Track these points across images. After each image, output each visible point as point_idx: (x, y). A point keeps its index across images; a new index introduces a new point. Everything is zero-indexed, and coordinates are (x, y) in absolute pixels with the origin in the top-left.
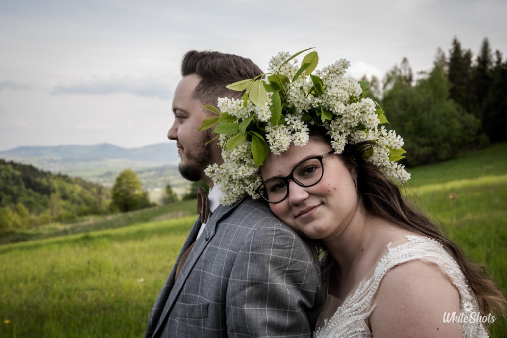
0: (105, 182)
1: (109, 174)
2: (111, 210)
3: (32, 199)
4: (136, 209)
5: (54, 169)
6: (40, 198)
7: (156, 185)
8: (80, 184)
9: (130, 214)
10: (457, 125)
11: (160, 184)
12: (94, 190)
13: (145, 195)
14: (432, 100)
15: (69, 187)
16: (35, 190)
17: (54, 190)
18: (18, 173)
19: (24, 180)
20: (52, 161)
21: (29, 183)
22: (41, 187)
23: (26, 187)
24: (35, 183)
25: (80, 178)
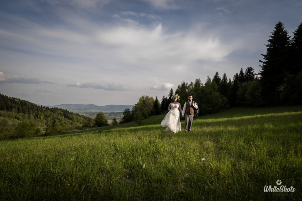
0: (92, 117)
1: (93, 114)
2: (94, 127)
3: (66, 121)
4: (103, 126)
5: (75, 112)
6: (69, 121)
7: (108, 119)
8: (83, 117)
9: (101, 128)
11: (110, 118)
12: (88, 119)
14: (212, 91)
15: (79, 118)
16: (67, 118)
17: (74, 119)
18: (62, 112)
19: (64, 115)
20: (74, 109)
21: (65, 116)
22: (70, 118)
23: (64, 117)
24: (68, 116)
25: (83, 115)
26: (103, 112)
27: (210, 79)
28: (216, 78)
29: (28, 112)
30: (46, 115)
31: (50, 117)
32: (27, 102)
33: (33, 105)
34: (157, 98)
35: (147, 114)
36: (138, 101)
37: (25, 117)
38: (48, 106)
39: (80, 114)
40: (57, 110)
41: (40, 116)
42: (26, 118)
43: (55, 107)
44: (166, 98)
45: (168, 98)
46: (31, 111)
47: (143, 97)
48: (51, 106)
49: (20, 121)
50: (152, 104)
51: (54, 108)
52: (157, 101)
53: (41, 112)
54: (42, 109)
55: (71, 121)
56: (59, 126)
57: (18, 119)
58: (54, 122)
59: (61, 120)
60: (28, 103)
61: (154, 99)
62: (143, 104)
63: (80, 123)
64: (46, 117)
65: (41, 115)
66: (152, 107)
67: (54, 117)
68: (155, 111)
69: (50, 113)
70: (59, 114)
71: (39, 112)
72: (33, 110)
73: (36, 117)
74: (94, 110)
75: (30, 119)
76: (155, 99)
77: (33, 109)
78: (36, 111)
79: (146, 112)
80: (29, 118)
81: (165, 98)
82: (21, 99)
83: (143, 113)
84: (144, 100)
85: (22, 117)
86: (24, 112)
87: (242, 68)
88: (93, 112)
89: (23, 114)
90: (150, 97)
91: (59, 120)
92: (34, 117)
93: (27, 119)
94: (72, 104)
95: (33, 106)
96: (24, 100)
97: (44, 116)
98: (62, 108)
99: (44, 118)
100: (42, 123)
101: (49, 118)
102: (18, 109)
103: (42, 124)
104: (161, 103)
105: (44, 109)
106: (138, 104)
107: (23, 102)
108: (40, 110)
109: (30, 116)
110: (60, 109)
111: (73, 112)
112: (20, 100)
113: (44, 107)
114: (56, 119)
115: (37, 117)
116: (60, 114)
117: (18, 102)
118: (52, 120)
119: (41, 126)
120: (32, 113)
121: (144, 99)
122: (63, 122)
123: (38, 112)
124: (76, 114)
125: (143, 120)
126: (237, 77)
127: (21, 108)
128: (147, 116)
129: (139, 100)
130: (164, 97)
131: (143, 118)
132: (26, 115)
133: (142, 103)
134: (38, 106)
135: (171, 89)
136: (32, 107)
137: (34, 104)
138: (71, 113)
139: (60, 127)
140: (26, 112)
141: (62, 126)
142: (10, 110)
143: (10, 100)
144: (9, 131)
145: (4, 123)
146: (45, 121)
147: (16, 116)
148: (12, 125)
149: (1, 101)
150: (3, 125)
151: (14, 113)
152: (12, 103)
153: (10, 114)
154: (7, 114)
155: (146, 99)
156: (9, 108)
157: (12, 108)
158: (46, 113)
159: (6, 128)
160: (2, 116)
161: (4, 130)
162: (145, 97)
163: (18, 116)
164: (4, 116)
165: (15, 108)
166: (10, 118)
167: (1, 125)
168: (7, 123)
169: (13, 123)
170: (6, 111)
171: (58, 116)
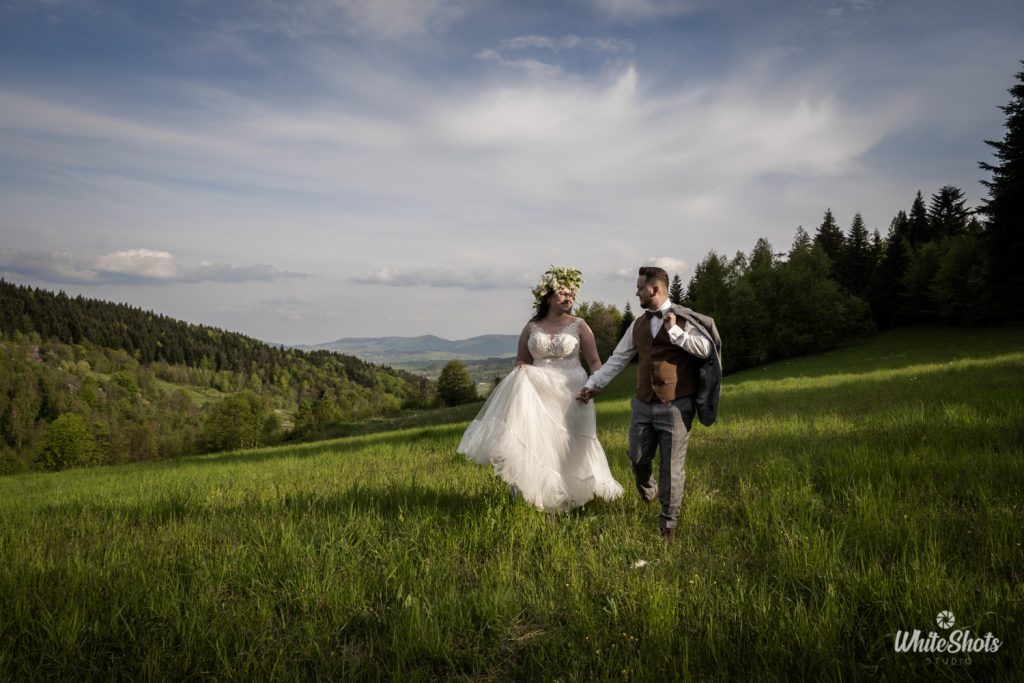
0: (429, 375)
1: (432, 366)
2: (435, 406)
3: (354, 392)
4: (464, 403)
5: (378, 361)
6: (363, 391)
7: (481, 380)
8: (403, 377)
9: (458, 408)
10: (841, 309)
11: (484, 378)
12: (418, 383)
13: (473, 387)
14: (812, 279)
15: (392, 380)
16: (358, 382)
17: (377, 383)
18: (341, 364)
19: (347, 371)
20: (375, 353)
21: (352, 376)
22: (365, 380)
23: (350, 380)
24: (359, 375)
25: (403, 371)
26: (463, 357)
27: (805, 238)
28: (829, 233)
29: (246, 366)
30: (295, 375)
31: (308, 379)
32: (241, 336)
33: (258, 346)
34: (628, 308)
37: (236, 383)
38: (302, 346)
39: (393, 368)
40: (326, 358)
41: (279, 379)
42: (240, 385)
43: (322, 349)
46: (254, 363)
47: (584, 309)
48: (307, 347)
49: (223, 395)
50: (614, 330)
51: (319, 351)
53: (280, 365)
54: (284, 356)
55: (368, 390)
56: (332, 406)
57: (219, 388)
58: (321, 394)
59: (341, 388)
60: (242, 340)
61: (619, 313)
63: (396, 395)
64: (297, 379)
65: (282, 374)
67: (318, 378)
69: (308, 367)
70: (333, 368)
71: (277, 365)
72: (257, 361)
73: (268, 382)
74: (438, 353)
75: (250, 387)
76: (622, 311)
77: (259, 359)
78: (267, 362)
80: (248, 384)
82: (223, 330)
85: (230, 382)
86: (235, 368)
87: (919, 194)
88: (434, 359)
89: (232, 372)
90: (606, 306)
91: (333, 389)
92: (264, 382)
93: (244, 387)
94: (371, 337)
95: (258, 348)
96: (232, 331)
97: (289, 376)
98: (340, 351)
99: (290, 384)
100: (285, 398)
101: (306, 382)
102: (218, 360)
103: (286, 402)
105: (289, 357)
107: (228, 338)
108: (278, 360)
109: (250, 378)
110: (335, 354)
111: (375, 362)
112: (220, 331)
113: (289, 351)
114: (325, 385)
115: (272, 382)
116: (337, 370)
117: (217, 338)
118: (313, 390)
119: (284, 407)
120: (256, 369)
121: (588, 313)
122: (345, 392)
123: (274, 365)
124: (383, 367)
126: (901, 224)
127: (224, 356)
132: (241, 377)
134: (271, 346)
136: (256, 351)
137: (261, 343)
138: (368, 366)
139: (335, 411)
140: (240, 368)
141: (340, 405)
142: (195, 363)
143: (193, 334)
144: (196, 425)
145: (182, 403)
146: (293, 393)
147: (213, 378)
148: (203, 408)
149: (170, 338)
150: (179, 407)
151: (205, 373)
152: (201, 341)
153: (195, 374)
154: (186, 375)
155: (592, 314)
156: (191, 358)
157: (199, 355)
158: (294, 368)
159: (186, 415)
160: (173, 381)
161: (182, 423)
162: (590, 307)
163: (217, 380)
164: (179, 381)
165: (208, 356)
166: (196, 387)
167: (173, 409)
168: (189, 400)
169: (204, 400)
170: (184, 365)
171: (331, 376)
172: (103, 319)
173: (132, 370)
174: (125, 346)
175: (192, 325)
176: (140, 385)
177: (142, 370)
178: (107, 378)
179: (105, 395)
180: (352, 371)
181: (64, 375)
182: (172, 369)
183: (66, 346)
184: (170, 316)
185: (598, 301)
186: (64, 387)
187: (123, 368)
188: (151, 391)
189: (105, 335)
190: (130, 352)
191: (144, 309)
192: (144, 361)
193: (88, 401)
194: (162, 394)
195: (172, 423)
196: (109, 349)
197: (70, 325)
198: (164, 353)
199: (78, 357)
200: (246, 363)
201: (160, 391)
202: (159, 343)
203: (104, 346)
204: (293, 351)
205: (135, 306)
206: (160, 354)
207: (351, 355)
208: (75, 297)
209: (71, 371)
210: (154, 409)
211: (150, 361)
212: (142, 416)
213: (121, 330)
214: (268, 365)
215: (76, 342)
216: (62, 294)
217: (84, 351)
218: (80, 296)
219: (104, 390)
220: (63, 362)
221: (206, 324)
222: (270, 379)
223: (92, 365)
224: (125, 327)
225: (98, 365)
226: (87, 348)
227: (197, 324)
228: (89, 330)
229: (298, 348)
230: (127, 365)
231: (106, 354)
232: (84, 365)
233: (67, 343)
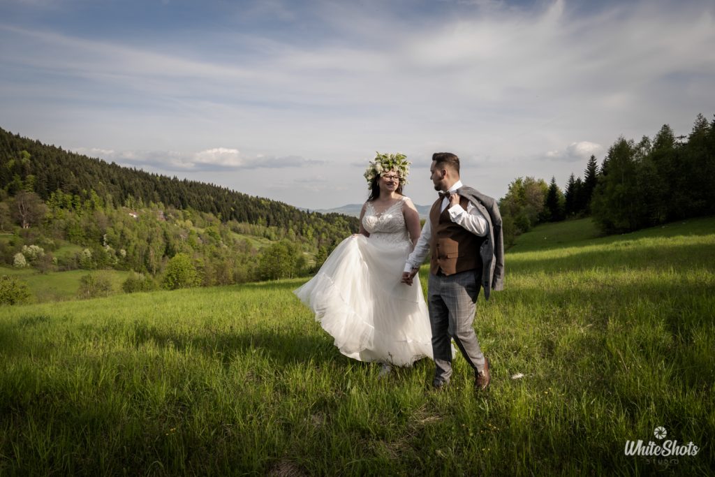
14: (707, 156)
18: (346, 223)
19: (351, 228)
27: (704, 123)
29: (285, 223)
30: (316, 230)
31: (325, 232)
32: (282, 204)
33: (293, 210)
34: (553, 181)
35: (529, 221)
36: (507, 191)
37: (280, 234)
38: (321, 210)
40: (336, 218)
41: (306, 232)
42: (282, 236)
43: (334, 212)
44: (579, 180)
45: (583, 180)
46: (290, 221)
47: (519, 182)
48: (324, 211)
49: (272, 242)
50: (542, 198)
51: (332, 214)
52: (554, 189)
53: (307, 223)
54: (309, 217)
57: (269, 238)
58: (333, 242)
60: (283, 207)
61: (546, 185)
62: (519, 198)
64: (318, 232)
65: (308, 228)
66: (541, 205)
67: (331, 232)
68: (550, 213)
69: (324, 224)
70: (341, 225)
71: (305, 223)
72: (292, 220)
73: (299, 234)
75: (288, 237)
76: (548, 184)
77: (294, 218)
78: (298, 221)
79: (527, 216)
80: (287, 235)
81: (576, 179)
82: (271, 200)
83: (519, 219)
84: (521, 189)
85: (276, 234)
86: (278, 225)
89: (277, 228)
90: (536, 180)
92: (297, 234)
93: (284, 237)
95: (293, 212)
96: (276, 201)
97: (313, 230)
98: (346, 214)
99: (314, 235)
100: (310, 245)
101: (323, 234)
102: (268, 220)
103: (312, 247)
104: (564, 192)
105: (312, 217)
106: (507, 198)
107: (274, 205)
108: (305, 220)
109: (288, 231)
110: (343, 216)
112: (269, 200)
113: (313, 214)
114: (336, 236)
115: (302, 234)
116: (344, 226)
117: (267, 205)
118: (328, 239)
119: (309, 251)
120: (292, 226)
121: (522, 185)
123: (303, 223)
125: (518, 234)
127: (271, 217)
128: (529, 226)
129: (510, 188)
130: (572, 177)
131: (519, 231)
132: (282, 231)
133: (516, 195)
134: (301, 210)
135: (590, 158)
136: (291, 213)
137: (294, 208)
140: (282, 225)
142: (254, 222)
143: (252, 203)
144: (255, 262)
145: (247, 247)
146: (315, 241)
147: (265, 232)
148: (259, 251)
149: (239, 205)
150: (245, 250)
151: (260, 228)
152: (257, 208)
153: (254, 229)
154: (249, 230)
155: (526, 186)
156: (252, 218)
157: (256, 217)
158: (316, 224)
159: (249, 255)
160: (241, 233)
161: (247, 260)
162: (523, 181)
163: (268, 233)
164: (245, 233)
165: (262, 217)
166: (255, 237)
167: (241, 251)
168: (251, 246)
169: (260, 246)
170: (248, 223)
171: (340, 230)
172: (199, 194)
173: (217, 226)
174: (212, 211)
175: (252, 196)
176: (222, 236)
177: (223, 226)
178: (202, 231)
179: (201, 242)
180: (354, 226)
181: (178, 229)
182: (240, 226)
183: (178, 211)
184: (239, 191)
185: (530, 176)
186: (177, 236)
187: (211, 225)
188: (228, 239)
189: (200, 203)
190: (215, 215)
191: (222, 187)
192: (224, 220)
193: (192, 246)
194: (235, 242)
195: (241, 260)
196: (203, 213)
197: (180, 198)
198: (235, 215)
199: (185, 218)
200: (285, 221)
201: (234, 239)
202: (232, 208)
203: (200, 210)
204: (315, 214)
205: (218, 185)
206: (233, 216)
207: (353, 216)
208: (183, 180)
209: (182, 227)
210: (230, 251)
211: (227, 221)
212: (223, 255)
213: (209, 200)
214: (299, 223)
215: (184, 208)
216: (175, 178)
217: (189, 214)
218: (185, 180)
219: (201, 239)
220: (177, 221)
221: (260, 196)
222: (300, 232)
223: (194, 223)
224: (212, 199)
225: (197, 222)
226: (190, 212)
227: (255, 196)
228: (191, 201)
229: (320, 212)
230: (214, 223)
231: (202, 216)
232: (189, 222)
233: (179, 209)
